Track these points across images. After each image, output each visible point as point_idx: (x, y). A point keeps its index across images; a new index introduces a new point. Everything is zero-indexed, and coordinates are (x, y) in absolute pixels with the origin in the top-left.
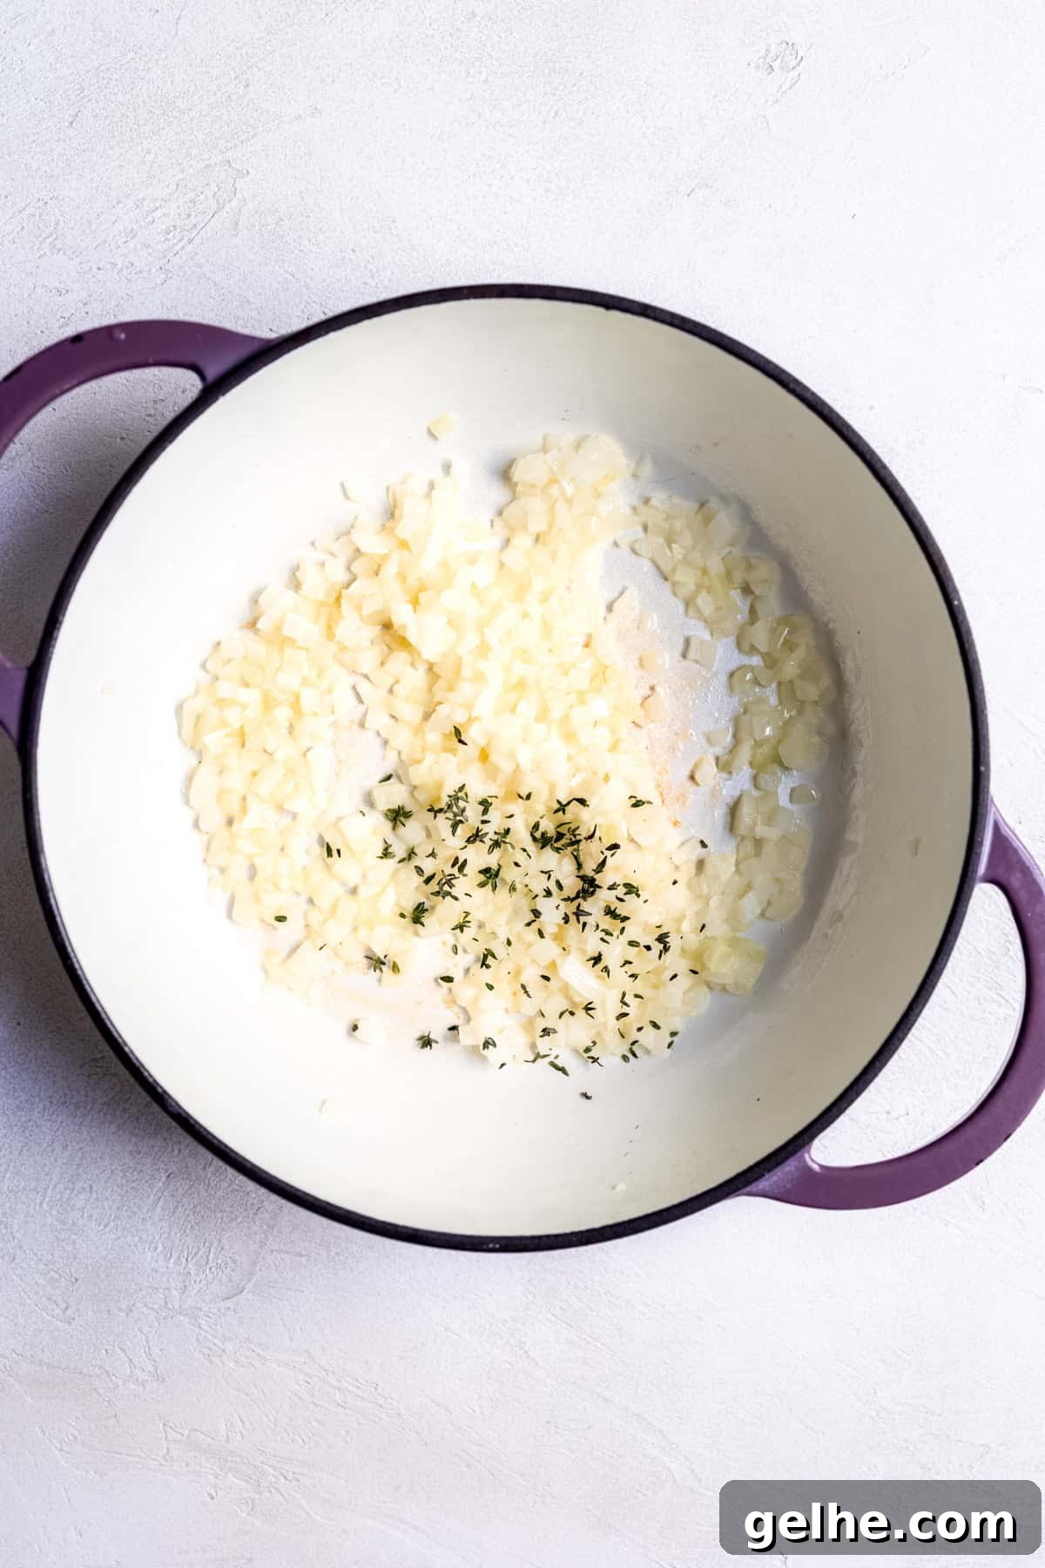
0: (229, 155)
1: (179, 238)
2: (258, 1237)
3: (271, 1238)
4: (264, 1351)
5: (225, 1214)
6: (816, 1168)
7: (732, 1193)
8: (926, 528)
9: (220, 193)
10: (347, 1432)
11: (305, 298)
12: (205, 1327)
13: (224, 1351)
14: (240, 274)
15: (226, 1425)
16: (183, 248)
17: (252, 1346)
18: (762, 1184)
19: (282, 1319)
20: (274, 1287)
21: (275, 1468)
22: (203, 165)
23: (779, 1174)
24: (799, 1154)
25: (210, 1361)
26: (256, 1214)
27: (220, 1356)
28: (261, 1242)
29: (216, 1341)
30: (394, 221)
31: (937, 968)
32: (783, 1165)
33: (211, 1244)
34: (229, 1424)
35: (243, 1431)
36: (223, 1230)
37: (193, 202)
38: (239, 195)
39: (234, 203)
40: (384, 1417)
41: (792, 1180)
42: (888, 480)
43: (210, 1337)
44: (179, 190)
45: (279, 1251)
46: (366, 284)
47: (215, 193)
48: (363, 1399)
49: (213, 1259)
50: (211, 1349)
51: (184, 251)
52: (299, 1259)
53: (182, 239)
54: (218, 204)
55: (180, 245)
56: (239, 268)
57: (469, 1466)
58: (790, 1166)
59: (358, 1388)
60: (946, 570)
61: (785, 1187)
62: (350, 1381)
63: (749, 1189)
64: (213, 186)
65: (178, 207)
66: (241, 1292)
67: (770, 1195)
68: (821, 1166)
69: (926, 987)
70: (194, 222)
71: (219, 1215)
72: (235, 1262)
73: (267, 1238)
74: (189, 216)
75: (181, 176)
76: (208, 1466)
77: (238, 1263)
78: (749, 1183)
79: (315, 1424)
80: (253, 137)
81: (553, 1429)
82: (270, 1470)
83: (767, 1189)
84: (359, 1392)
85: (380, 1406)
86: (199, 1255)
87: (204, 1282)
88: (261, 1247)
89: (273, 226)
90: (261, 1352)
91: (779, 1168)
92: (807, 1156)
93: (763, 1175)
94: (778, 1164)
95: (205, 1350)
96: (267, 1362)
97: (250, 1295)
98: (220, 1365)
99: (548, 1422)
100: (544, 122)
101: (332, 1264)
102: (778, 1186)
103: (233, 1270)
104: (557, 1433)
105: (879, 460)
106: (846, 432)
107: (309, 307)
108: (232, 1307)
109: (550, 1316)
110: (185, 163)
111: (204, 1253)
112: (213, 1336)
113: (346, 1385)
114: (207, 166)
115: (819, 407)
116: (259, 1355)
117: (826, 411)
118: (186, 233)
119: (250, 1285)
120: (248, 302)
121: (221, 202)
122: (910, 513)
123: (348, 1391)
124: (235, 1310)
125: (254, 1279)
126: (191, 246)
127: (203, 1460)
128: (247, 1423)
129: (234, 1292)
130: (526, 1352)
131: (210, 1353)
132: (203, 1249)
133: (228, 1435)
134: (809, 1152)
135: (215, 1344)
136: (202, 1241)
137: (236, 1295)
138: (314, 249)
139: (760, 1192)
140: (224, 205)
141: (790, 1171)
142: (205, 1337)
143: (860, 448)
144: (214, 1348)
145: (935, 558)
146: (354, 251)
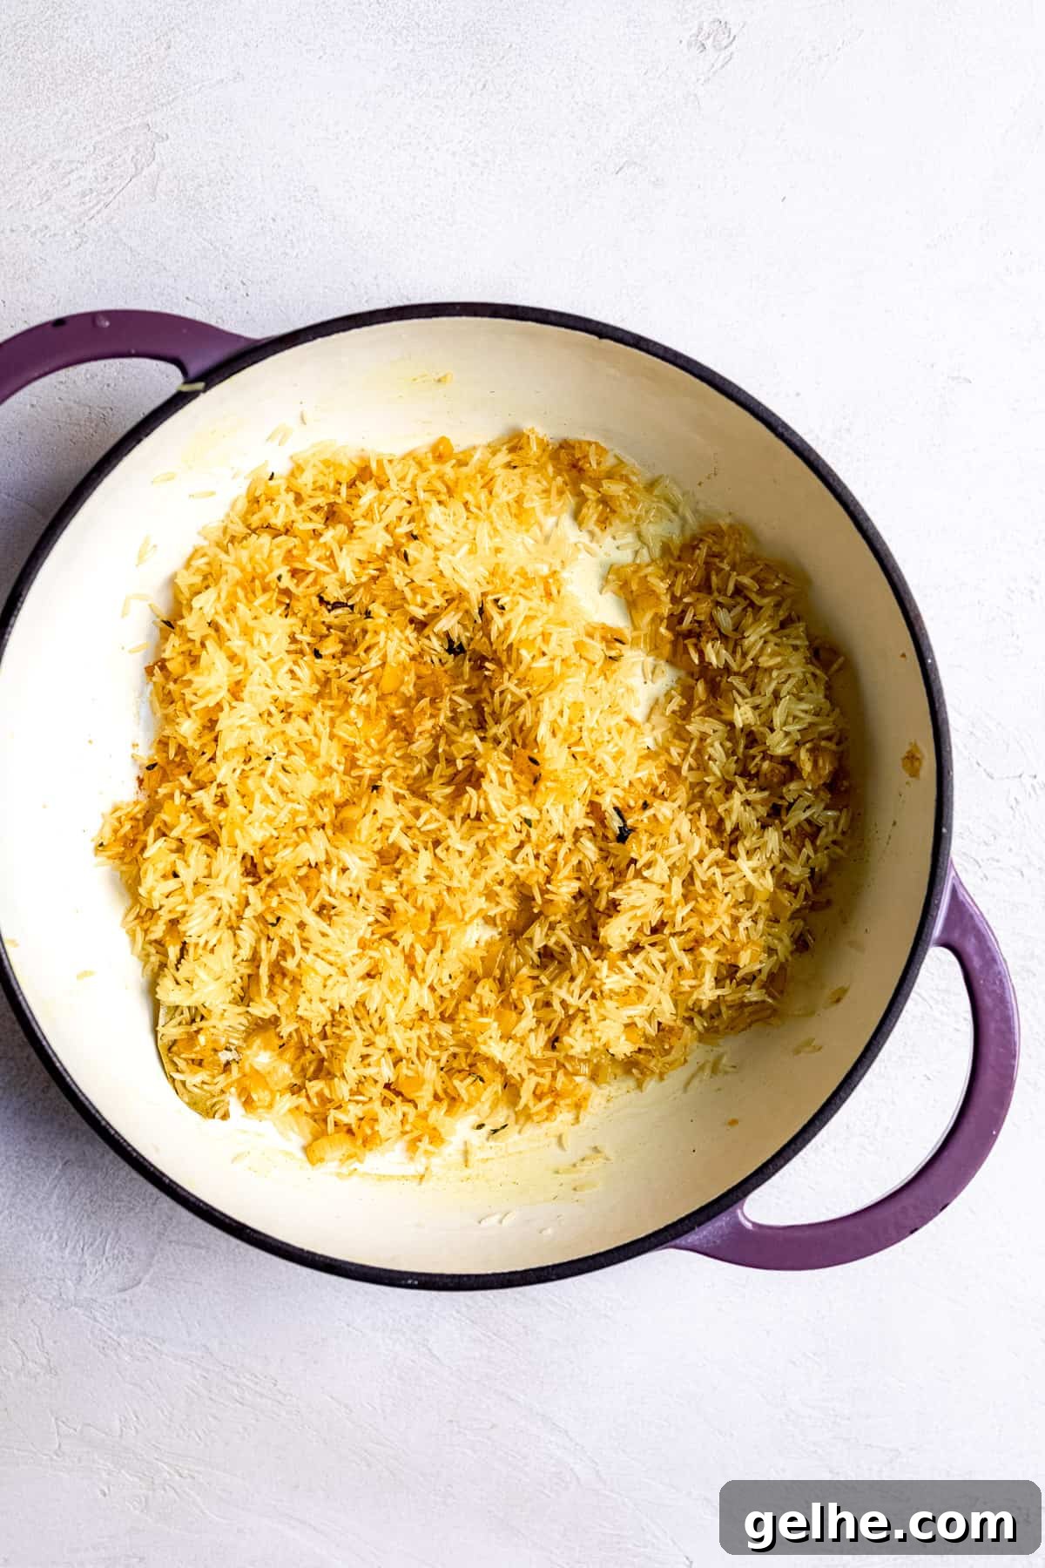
0: (148, 118)
1: (95, 202)
2: (156, 1227)
3: (170, 1228)
4: (160, 1345)
5: (123, 1204)
6: (749, 1226)
7: (662, 1244)
8: (905, 584)
9: (139, 157)
10: (245, 1429)
11: (223, 267)
12: (101, 1320)
13: (119, 1344)
14: (157, 240)
15: (120, 1420)
16: (98, 212)
17: (148, 1340)
18: (692, 1238)
19: (179, 1312)
20: (171, 1279)
21: (169, 1465)
22: (122, 127)
23: (710, 1228)
24: (731, 1209)
25: (106, 1355)
26: (154, 1204)
27: (116, 1349)
28: (159, 1233)
29: (111, 1334)
30: (316, 191)
31: (885, 1029)
32: (713, 1220)
33: (109, 1234)
34: (123, 1419)
35: (138, 1426)
36: (120, 1219)
37: (110, 164)
38: (158, 159)
39: (154, 166)
40: (283, 1414)
41: (722, 1236)
42: (870, 532)
43: (105, 1329)
44: (97, 152)
45: (178, 1243)
46: (287, 254)
47: (133, 157)
48: (262, 1396)
49: (110, 1249)
50: (105, 1342)
51: (99, 216)
52: (200, 1251)
53: (98, 203)
54: (136, 168)
55: (98, 208)
56: (156, 234)
57: (369, 1465)
58: (721, 1222)
59: (257, 1383)
60: (922, 628)
61: (714, 1242)
62: (248, 1376)
63: (677, 1241)
64: (131, 149)
65: (95, 170)
66: (139, 1283)
67: (699, 1249)
68: (754, 1224)
69: (872, 1048)
70: (111, 185)
71: (117, 1204)
72: (131, 1252)
73: (165, 1229)
74: (106, 179)
75: (98, 138)
76: (101, 1461)
77: (135, 1255)
78: (678, 1236)
79: (210, 1419)
80: (173, 100)
81: (456, 1429)
82: (165, 1467)
83: (697, 1243)
84: (258, 1388)
85: (279, 1402)
86: (95, 1247)
87: (99, 1273)
88: (159, 1238)
89: (192, 193)
90: (157, 1346)
91: (709, 1223)
92: (739, 1212)
93: (693, 1229)
94: (709, 1218)
95: (101, 1344)
96: (164, 1356)
97: (147, 1287)
98: (115, 1358)
99: (451, 1421)
100: (472, 94)
101: (231, 1257)
102: (708, 1241)
103: (130, 1261)
104: (459, 1432)
105: (863, 511)
106: (831, 481)
107: (227, 276)
108: (128, 1299)
109: (454, 1313)
110: (104, 126)
111: (101, 1242)
112: (108, 1329)
113: (244, 1380)
114: (126, 129)
115: (806, 453)
116: (155, 1348)
117: (812, 458)
118: (102, 197)
119: (148, 1277)
120: (165, 269)
121: (139, 167)
122: (889, 567)
123: (246, 1386)
124: (131, 1302)
125: (152, 1271)
126: (107, 210)
127: (96, 1457)
128: (141, 1418)
129: (131, 1284)
130: (429, 1350)
131: (106, 1346)
132: (99, 1240)
133: (122, 1431)
134: (742, 1209)
135: (110, 1337)
136: (99, 1231)
137: (133, 1287)
138: (234, 216)
139: (689, 1246)
140: (142, 168)
141: (721, 1227)
142: (100, 1330)
143: (844, 498)
144: (109, 1341)
145: (912, 614)
146: (274, 220)
